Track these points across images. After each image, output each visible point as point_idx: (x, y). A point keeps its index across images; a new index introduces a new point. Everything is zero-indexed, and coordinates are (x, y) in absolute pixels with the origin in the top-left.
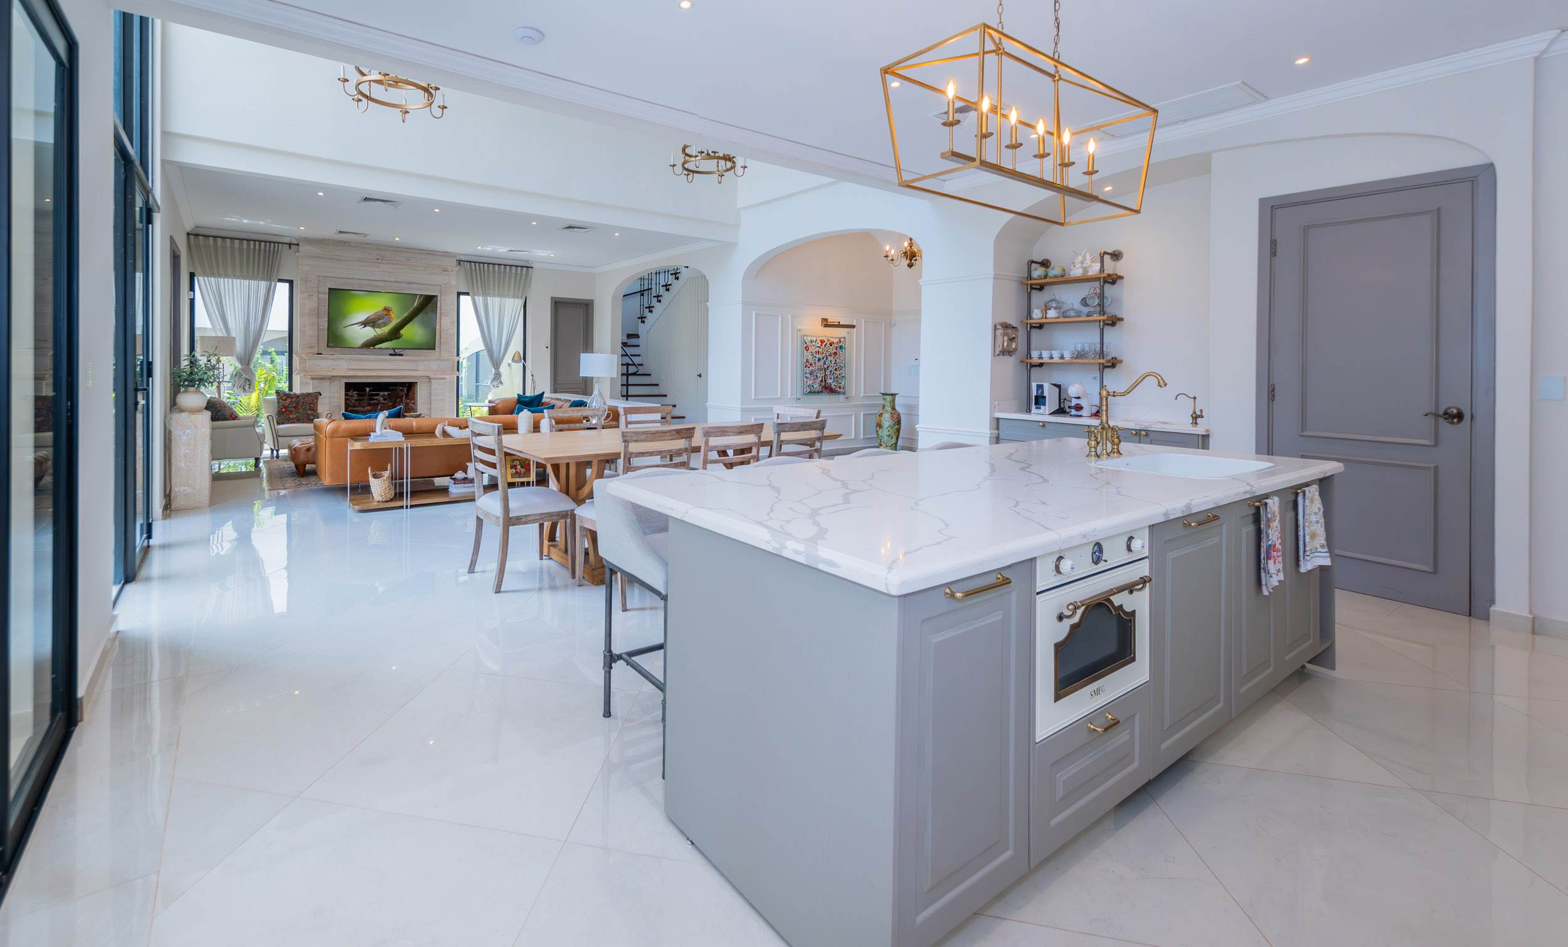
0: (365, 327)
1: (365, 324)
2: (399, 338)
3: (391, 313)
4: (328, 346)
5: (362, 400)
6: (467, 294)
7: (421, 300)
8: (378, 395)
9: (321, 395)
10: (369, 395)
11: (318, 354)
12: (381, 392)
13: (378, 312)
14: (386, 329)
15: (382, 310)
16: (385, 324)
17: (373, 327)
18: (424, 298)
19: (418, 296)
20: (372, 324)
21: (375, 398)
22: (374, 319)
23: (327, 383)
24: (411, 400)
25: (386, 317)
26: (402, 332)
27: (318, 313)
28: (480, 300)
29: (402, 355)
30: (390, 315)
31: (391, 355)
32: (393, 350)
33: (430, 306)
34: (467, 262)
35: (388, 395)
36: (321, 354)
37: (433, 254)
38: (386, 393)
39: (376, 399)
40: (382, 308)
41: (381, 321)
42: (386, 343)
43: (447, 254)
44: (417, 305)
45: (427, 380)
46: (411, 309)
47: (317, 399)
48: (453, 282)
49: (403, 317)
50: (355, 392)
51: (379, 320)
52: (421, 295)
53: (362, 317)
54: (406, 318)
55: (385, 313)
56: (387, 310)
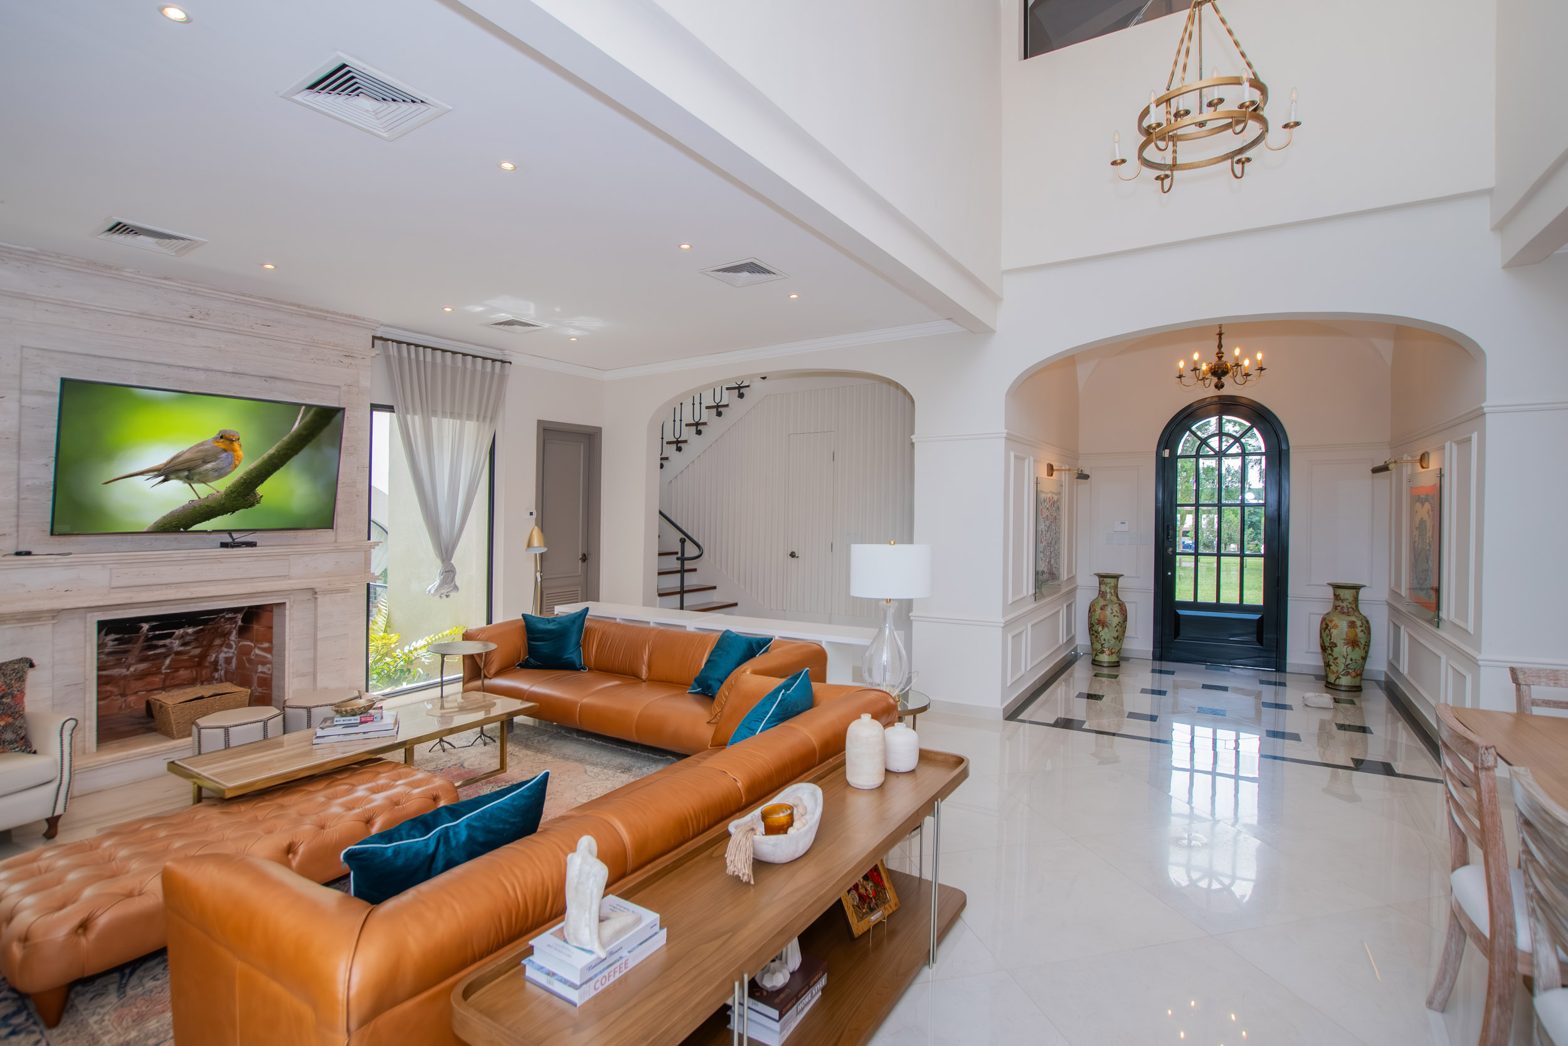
0: (164, 481)
1: (167, 472)
2: (252, 505)
3: (236, 445)
4: (52, 534)
5: (125, 652)
6: (390, 409)
7: (308, 417)
8: (170, 636)
9: (32, 665)
10: (148, 639)
11: (18, 554)
12: (178, 628)
13: (202, 444)
14: (222, 485)
15: (215, 439)
16: (220, 473)
17: (189, 479)
18: (316, 414)
19: (303, 407)
20: (186, 473)
21: (161, 642)
22: (191, 460)
23: (44, 630)
24: (258, 641)
25: (224, 455)
26: (260, 490)
27: (19, 444)
28: (416, 422)
29: (252, 544)
30: (234, 451)
31: (224, 545)
32: (227, 535)
33: (326, 433)
34: (393, 341)
35: (195, 633)
36: (29, 553)
37: (325, 319)
38: (190, 630)
39: (164, 646)
40: (214, 433)
41: (209, 466)
42: (219, 518)
43: (354, 321)
44: (299, 429)
45: (309, 596)
46: (286, 438)
47: (21, 679)
48: (365, 383)
49: (265, 456)
50: (113, 636)
51: (205, 462)
52: (309, 407)
53: (160, 456)
54: (271, 457)
55: (221, 445)
56: (227, 438)
